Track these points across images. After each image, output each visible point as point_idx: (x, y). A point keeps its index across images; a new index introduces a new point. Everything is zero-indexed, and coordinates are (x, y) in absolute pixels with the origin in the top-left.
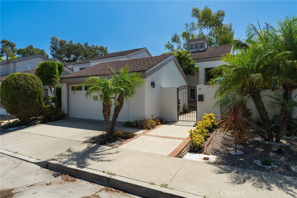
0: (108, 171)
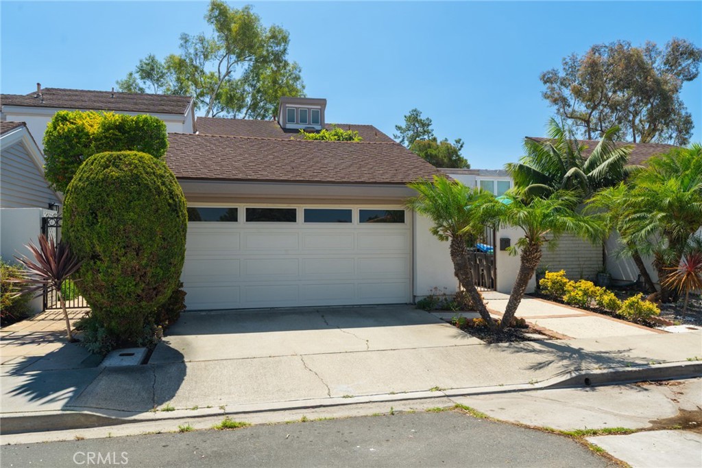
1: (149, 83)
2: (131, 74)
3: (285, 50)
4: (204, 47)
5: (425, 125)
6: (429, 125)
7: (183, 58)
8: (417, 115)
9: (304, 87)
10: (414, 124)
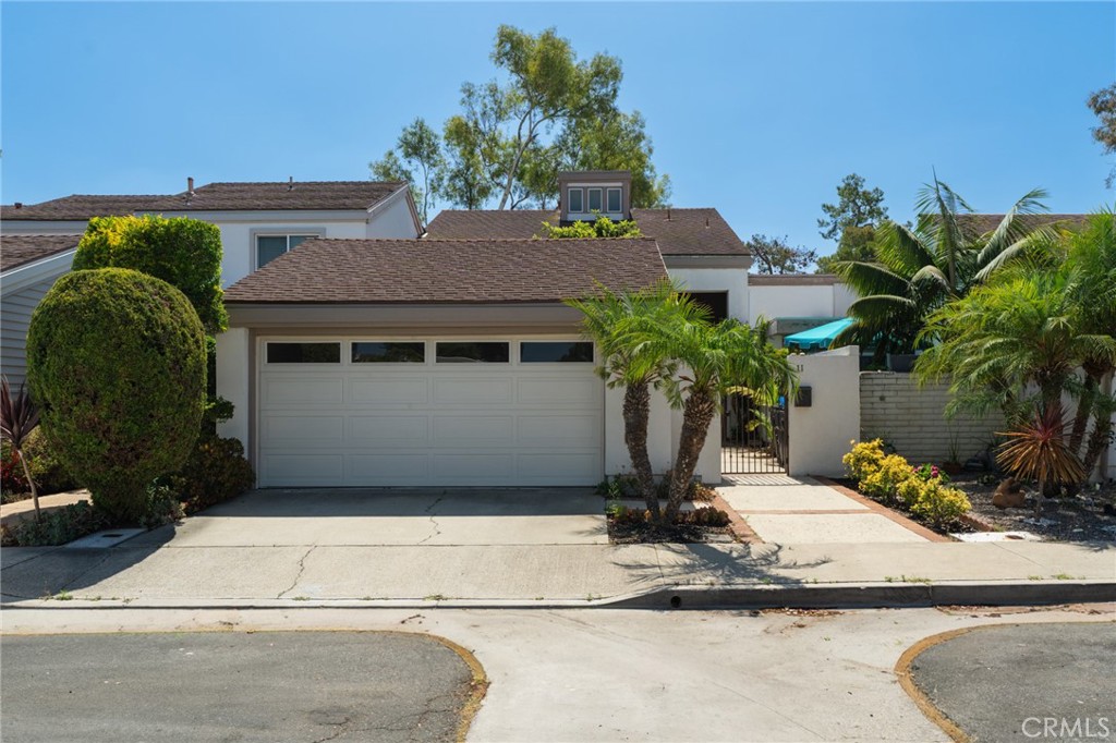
0: (903, 577)
1: (415, 162)
2: (391, 154)
3: (615, 91)
4: (496, 101)
5: (872, 200)
6: (878, 201)
7: (464, 120)
8: (857, 184)
9: (651, 151)
10: (854, 201)
